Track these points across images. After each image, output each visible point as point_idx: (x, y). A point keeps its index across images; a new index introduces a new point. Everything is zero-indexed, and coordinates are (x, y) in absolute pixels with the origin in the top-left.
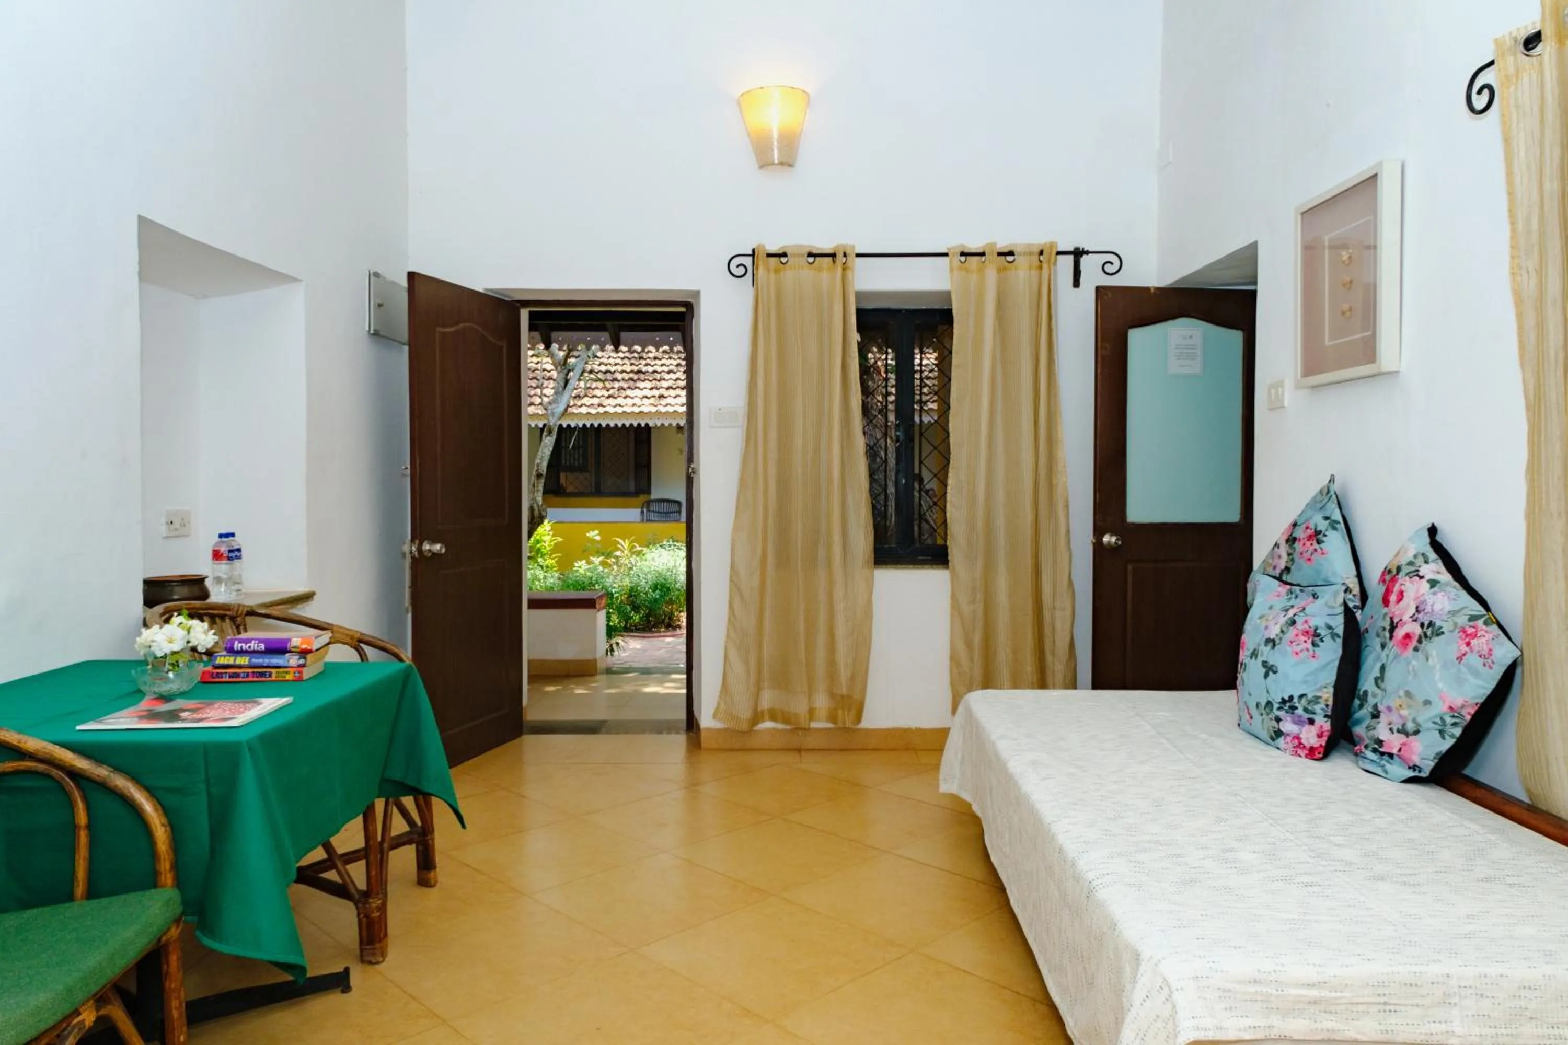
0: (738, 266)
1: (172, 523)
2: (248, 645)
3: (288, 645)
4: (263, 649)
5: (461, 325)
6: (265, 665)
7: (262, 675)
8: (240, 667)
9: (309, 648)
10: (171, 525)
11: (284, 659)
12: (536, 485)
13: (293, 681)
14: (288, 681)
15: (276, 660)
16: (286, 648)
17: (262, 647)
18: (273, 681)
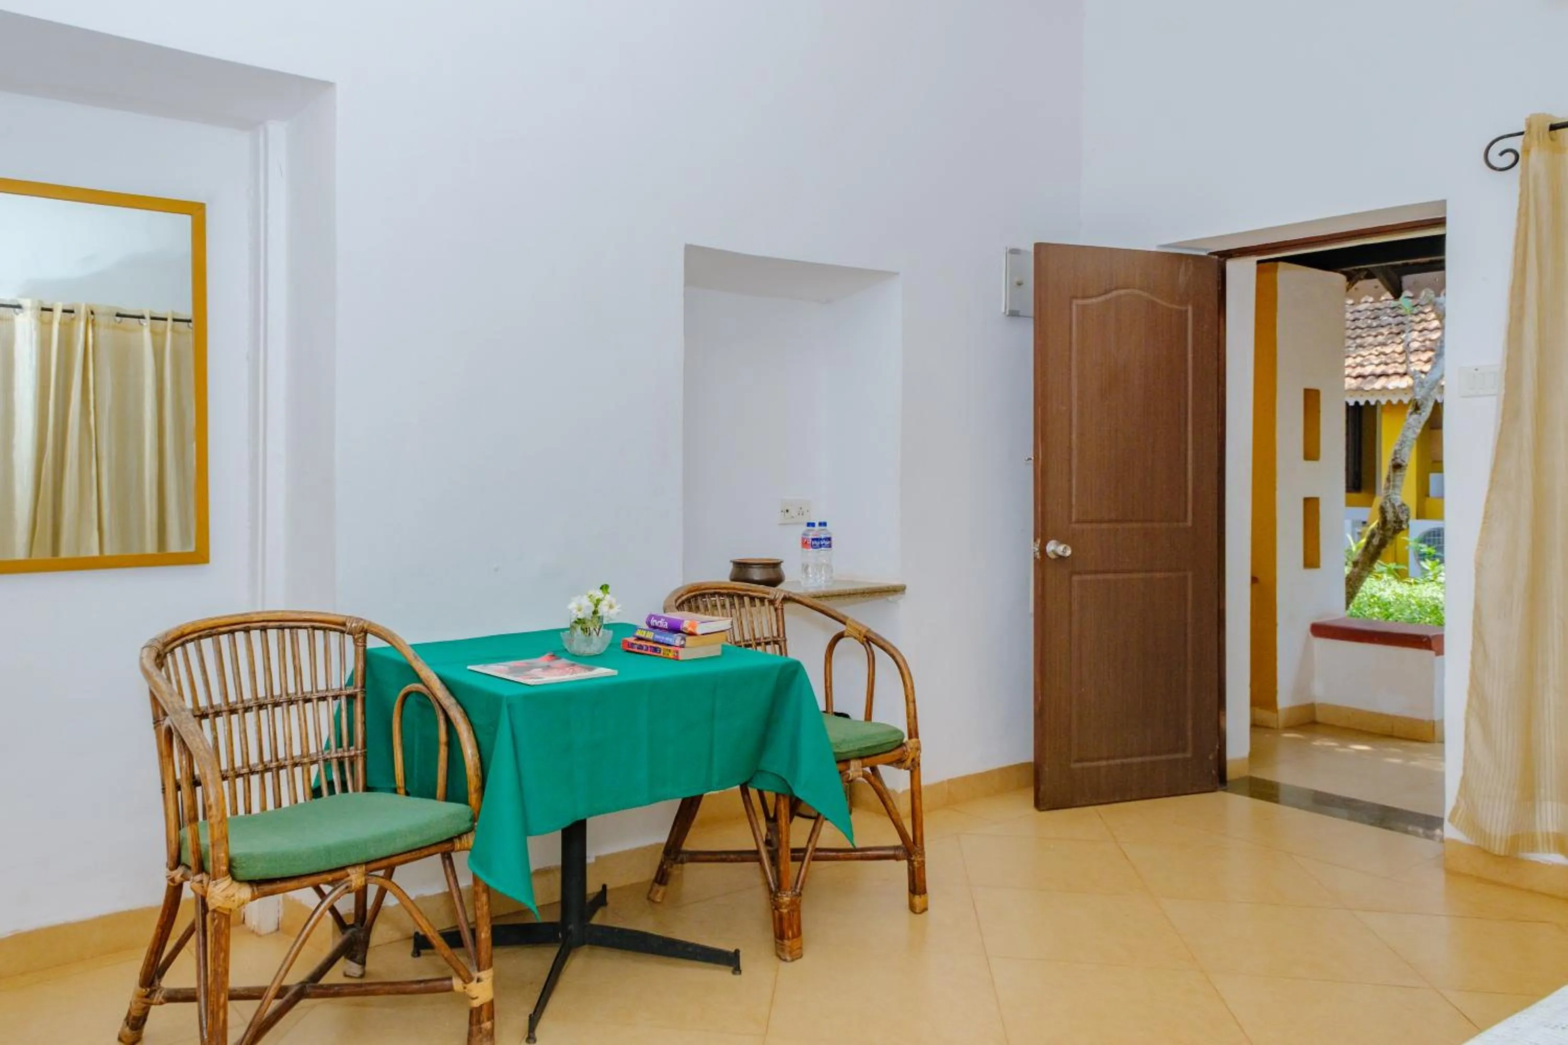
0: (1502, 154)
1: (787, 511)
2: (659, 622)
3: (681, 627)
4: (667, 627)
5: (1114, 293)
6: (661, 641)
7: (655, 649)
8: (647, 640)
9: (693, 631)
10: (786, 514)
11: (673, 638)
12: (1391, 479)
13: (673, 659)
14: (670, 658)
15: (669, 638)
16: (679, 628)
17: (666, 626)
18: (661, 657)
